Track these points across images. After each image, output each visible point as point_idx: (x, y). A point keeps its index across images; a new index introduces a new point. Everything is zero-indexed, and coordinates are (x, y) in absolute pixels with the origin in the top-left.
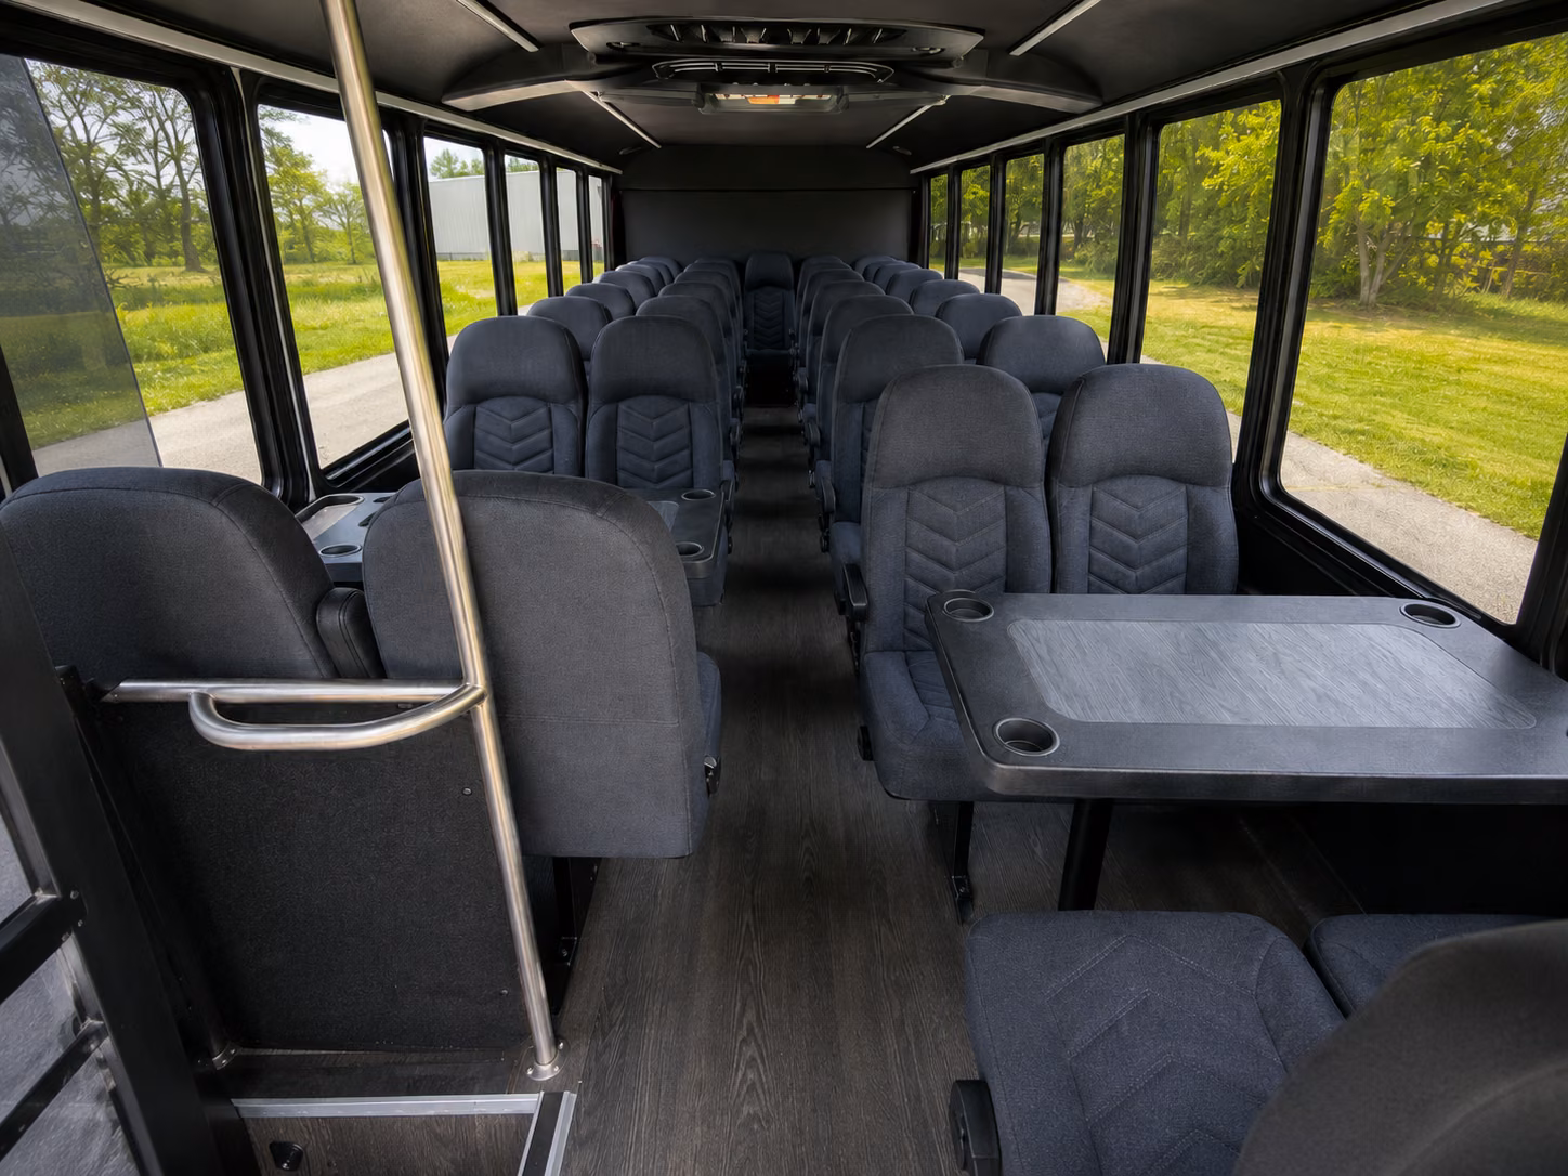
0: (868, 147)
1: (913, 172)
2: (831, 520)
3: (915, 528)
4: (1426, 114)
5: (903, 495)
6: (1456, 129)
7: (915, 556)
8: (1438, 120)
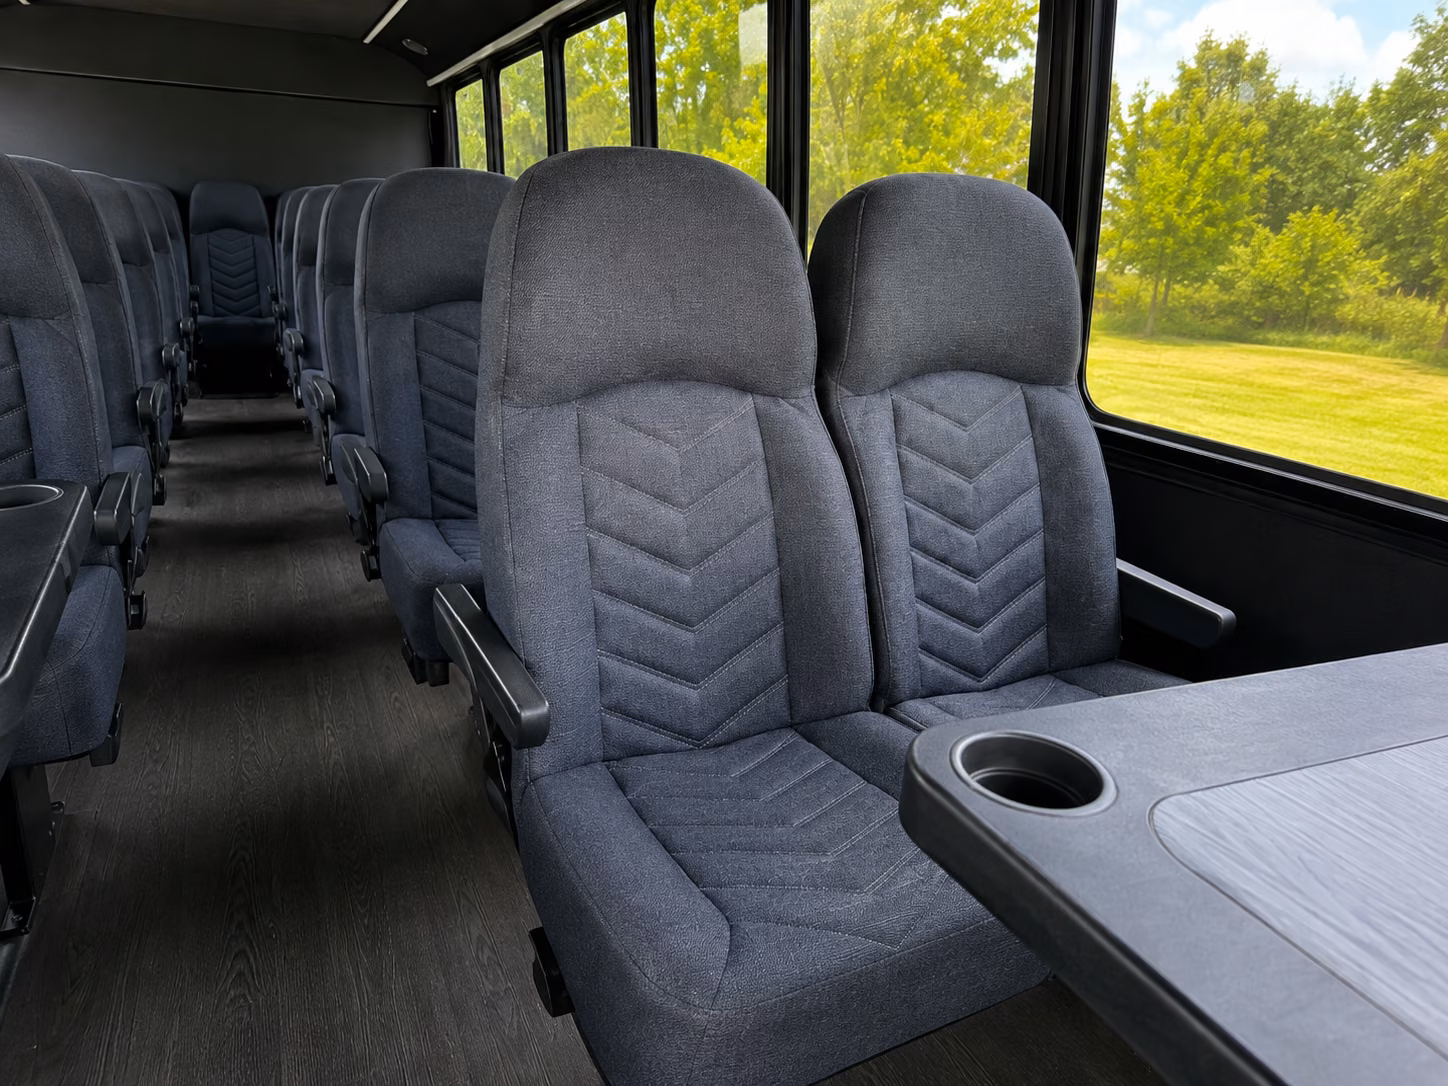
0: (367, 40)
1: (431, 82)
2: (380, 519)
3: (601, 485)
4: (898, 137)
5: (569, 416)
6: (922, 153)
7: (607, 547)
8: (907, 143)
